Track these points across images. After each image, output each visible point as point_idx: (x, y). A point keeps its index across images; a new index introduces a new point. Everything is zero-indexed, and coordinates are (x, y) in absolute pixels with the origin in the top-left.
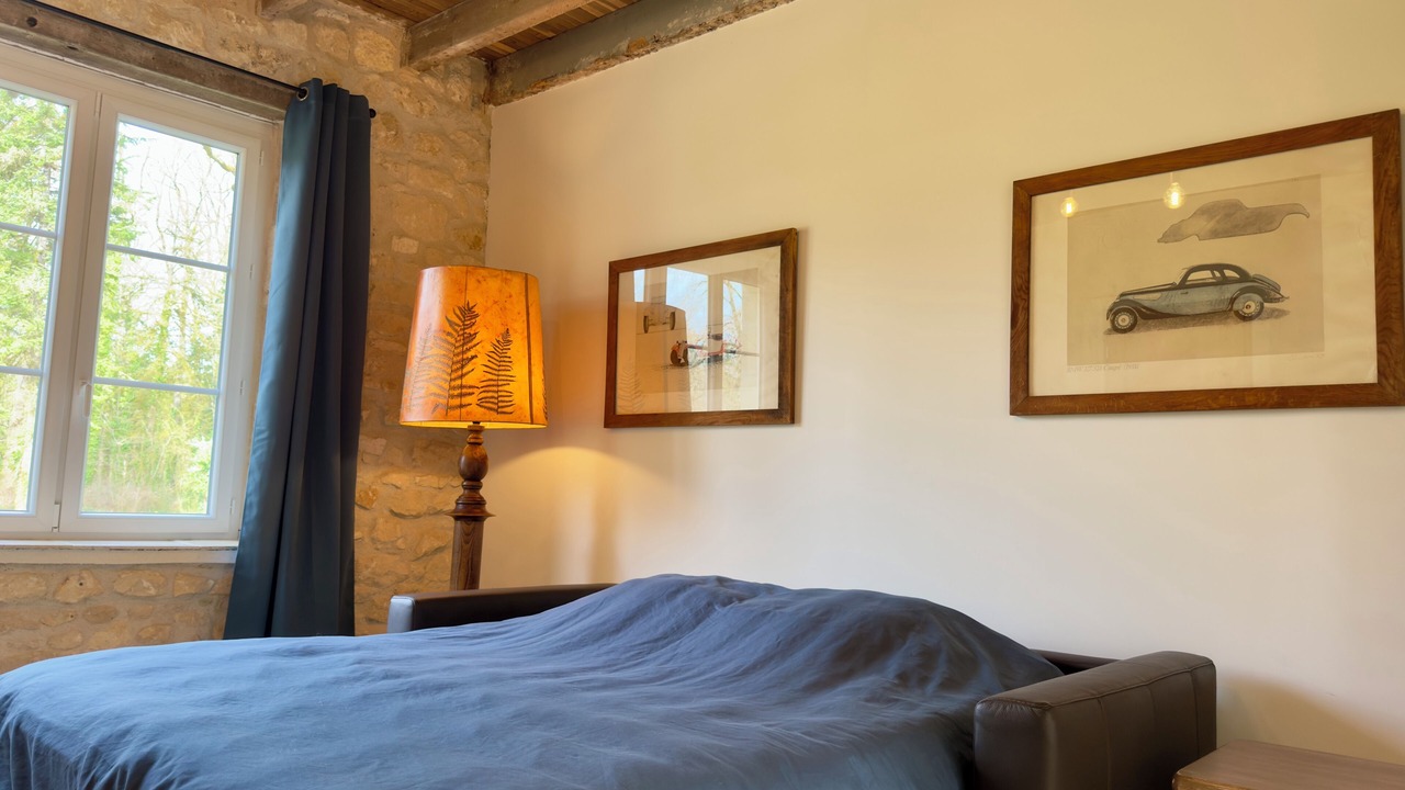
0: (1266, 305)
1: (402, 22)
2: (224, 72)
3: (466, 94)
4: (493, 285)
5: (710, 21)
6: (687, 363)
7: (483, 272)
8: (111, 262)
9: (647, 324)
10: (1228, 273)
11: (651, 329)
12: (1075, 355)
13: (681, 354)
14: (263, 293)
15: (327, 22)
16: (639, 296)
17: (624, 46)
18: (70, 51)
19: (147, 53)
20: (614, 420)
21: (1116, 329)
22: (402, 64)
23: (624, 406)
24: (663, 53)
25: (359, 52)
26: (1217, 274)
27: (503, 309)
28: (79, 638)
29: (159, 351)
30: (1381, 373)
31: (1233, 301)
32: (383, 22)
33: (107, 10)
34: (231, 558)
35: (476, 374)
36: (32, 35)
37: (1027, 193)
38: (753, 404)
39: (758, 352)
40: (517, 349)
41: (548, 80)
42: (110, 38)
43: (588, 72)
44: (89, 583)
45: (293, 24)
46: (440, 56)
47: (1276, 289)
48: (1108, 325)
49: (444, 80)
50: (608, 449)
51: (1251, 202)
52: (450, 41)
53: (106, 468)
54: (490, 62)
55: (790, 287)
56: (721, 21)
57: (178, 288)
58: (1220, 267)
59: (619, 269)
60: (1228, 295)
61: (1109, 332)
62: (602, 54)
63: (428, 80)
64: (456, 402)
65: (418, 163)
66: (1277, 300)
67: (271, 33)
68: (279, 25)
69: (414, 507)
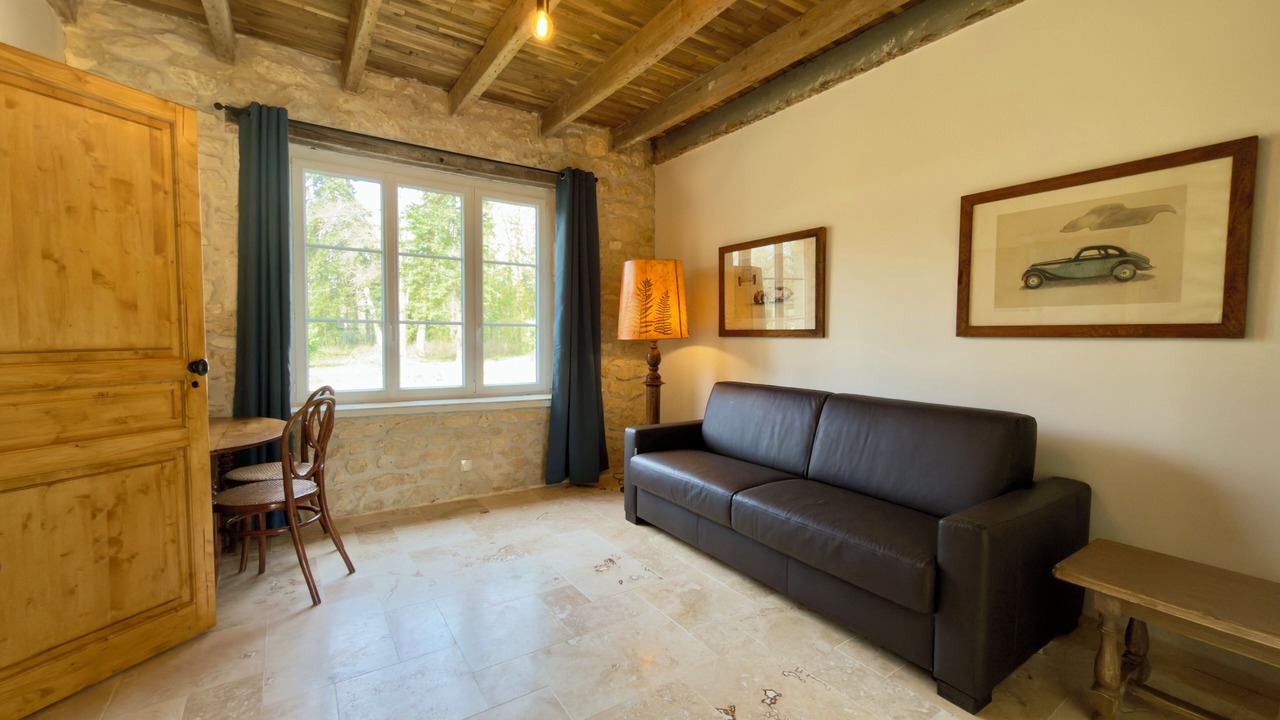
0: (1138, 272)
1: (607, 129)
2: (526, 170)
3: (642, 161)
4: (659, 268)
5: (772, 110)
6: (763, 303)
7: (653, 262)
8: (485, 268)
9: (740, 281)
10: (1111, 251)
11: (742, 284)
12: (1000, 300)
13: (759, 298)
14: (552, 276)
15: (572, 135)
16: (736, 263)
17: (723, 127)
18: (459, 171)
19: (492, 166)
20: (724, 332)
21: (1027, 286)
22: (609, 151)
23: (728, 326)
24: (746, 128)
25: (588, 148)
26: (1103, 252)
27: (665, 280)
28: (488, 442)
29: (509, 279)
30: (1225, 315)
31: (1113, 269)
32: (599, 130)
33: (473, 148)
34: (549, 404)
35: (653, 314)
36: (442, 166)
37: (969, 204)
38: (802, 326)
39: (803, 277)
40: (672, 301)
41: (684, 149)
42: (475, 162)
43: (704, 143)
44: (490, 418)
45: (556, 139)
46: (628, 145)
47: (1146, 261)
48: (1022, 284)
49: (630, 156)
50: (721, 348)
51: (1130, 205)
52: (633, 138)
53: (491, 335)
54: (654, 143)
55: (822, 260)
56: (779, 109)
57: (514, 248)
58: (1105, 248)
59: (724, 251)
60: (1110, 265)
61: (1023, 288)
62: (712, 132)
63: (623, 157)
64: (644, 329)
65: (619, 201)
66: (1146, 269)
67: (546, 146)
68: (549, 141)
69: (626, 375)
